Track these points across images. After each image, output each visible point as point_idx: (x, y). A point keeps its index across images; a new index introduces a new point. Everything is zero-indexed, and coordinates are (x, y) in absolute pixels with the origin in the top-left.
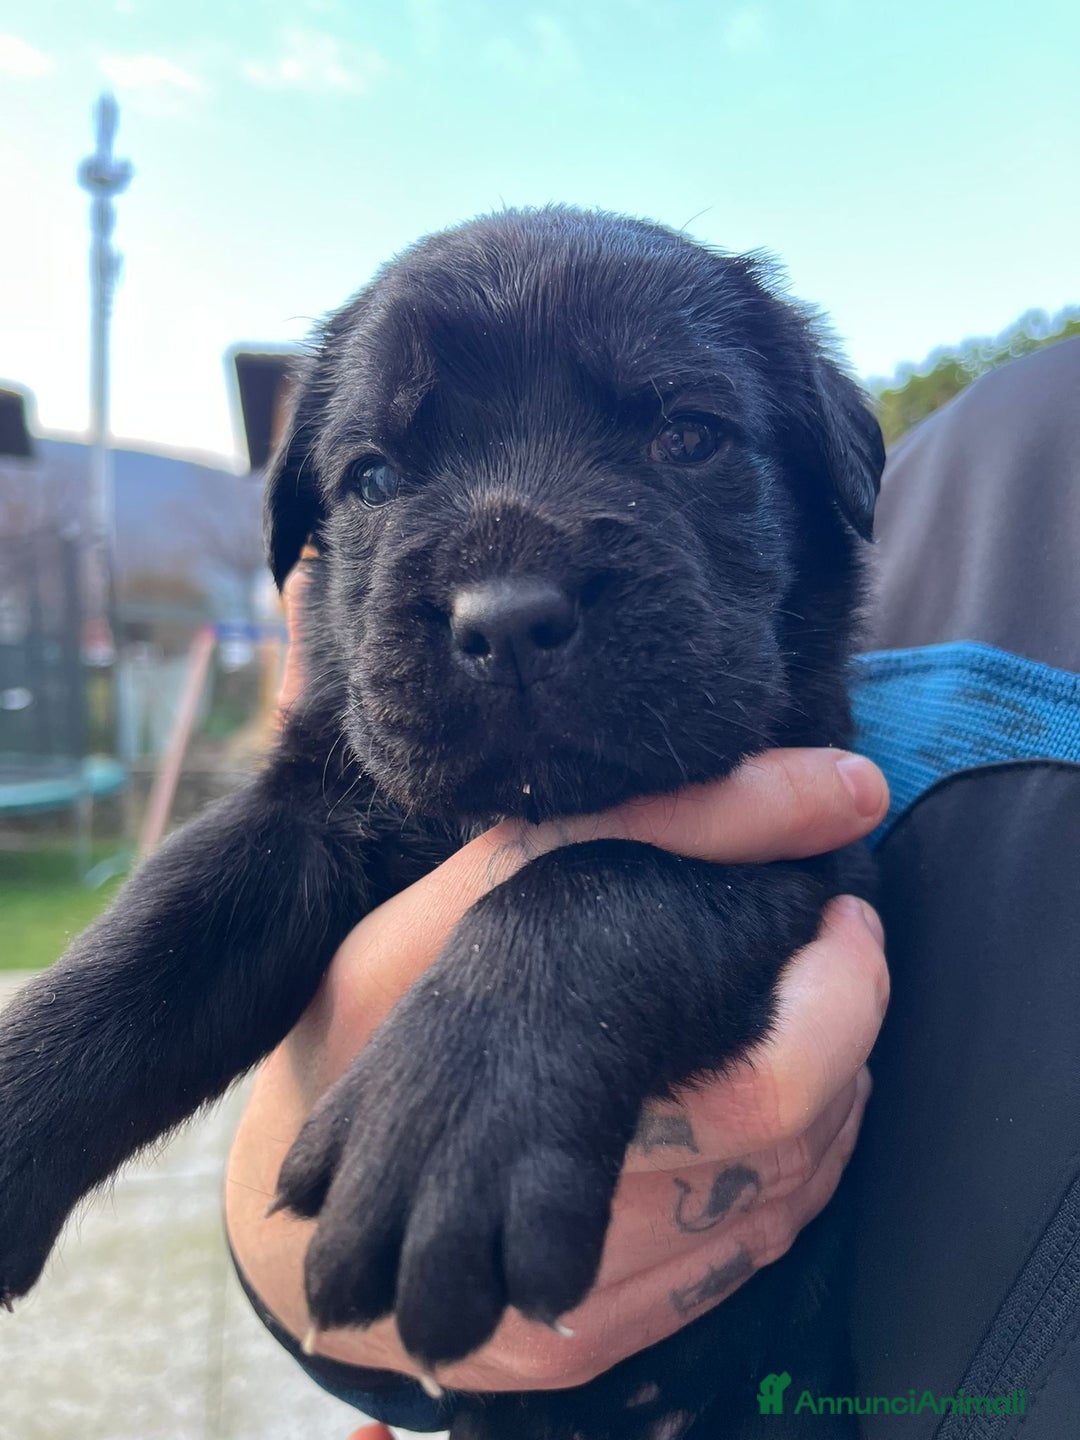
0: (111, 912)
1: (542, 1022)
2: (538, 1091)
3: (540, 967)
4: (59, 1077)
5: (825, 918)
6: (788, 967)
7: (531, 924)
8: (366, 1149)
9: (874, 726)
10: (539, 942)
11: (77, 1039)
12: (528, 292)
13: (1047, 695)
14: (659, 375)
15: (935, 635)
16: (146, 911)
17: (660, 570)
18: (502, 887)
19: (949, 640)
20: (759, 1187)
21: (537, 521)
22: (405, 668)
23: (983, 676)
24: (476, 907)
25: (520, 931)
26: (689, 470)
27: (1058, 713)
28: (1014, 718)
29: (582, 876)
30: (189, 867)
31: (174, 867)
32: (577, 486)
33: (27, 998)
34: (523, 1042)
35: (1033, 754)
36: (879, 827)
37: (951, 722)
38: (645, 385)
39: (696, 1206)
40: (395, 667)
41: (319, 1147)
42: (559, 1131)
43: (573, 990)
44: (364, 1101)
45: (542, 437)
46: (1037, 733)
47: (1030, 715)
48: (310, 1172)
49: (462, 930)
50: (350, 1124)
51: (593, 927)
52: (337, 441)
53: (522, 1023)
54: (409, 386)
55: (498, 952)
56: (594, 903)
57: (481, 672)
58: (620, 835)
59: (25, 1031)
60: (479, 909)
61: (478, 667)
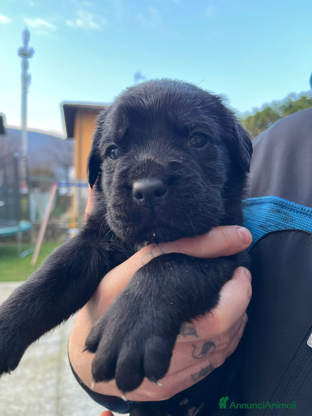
0: (39, 269)
1: (155, 302)
2: (153, 321)
3: (155, 287)
4: (24, 312)
5: (234, 274)
6: (223, 287)
7: (153, 276)
8: (108, 335)
9: (248, 219)
10: (155, 281)
11: (29, 302)
12: (155, 101)
13: (295, 211)
14: (190, 123)
15: (264, 194)
16: (48, 269)
17: (189, 176)
18: (145, 266)
19: (269, 195)
20: (215, 347)
21: (156, 163)
22: (121, 202)
23: (277, 205)
24: (138, 271)
25: (150, 278)
26: (198, 149)
27: (298, 216)
28: (286, 217)
29: (166, 263)
30: (60, 257)
31: (57, 257)
32: (166, 153)
33: (17, 291)
34: (150, 308)
35: (291, 227)
36: (250, 247)
37: (269, 218)
38: (186, 125)
39: (198, 352)
40: (119, 201)
41: (96, 335)
42: (159, 331)
43: (164, 294)
44: (108, 323)
45: (158, 140)
46: (292, 222)
47: (290, 217)
48: (93, 341)
49: (134, 277)
50: (104, 329)
51: (169, 277)
52: (104, 142)
53: (150, 303)
54: (122, 127)
55: (144, 283)
56: (169, 270)
57: (141, 203)
58: (177, 251)
59: (16, 300)
60: (139, 271)
61: (140, 202)
